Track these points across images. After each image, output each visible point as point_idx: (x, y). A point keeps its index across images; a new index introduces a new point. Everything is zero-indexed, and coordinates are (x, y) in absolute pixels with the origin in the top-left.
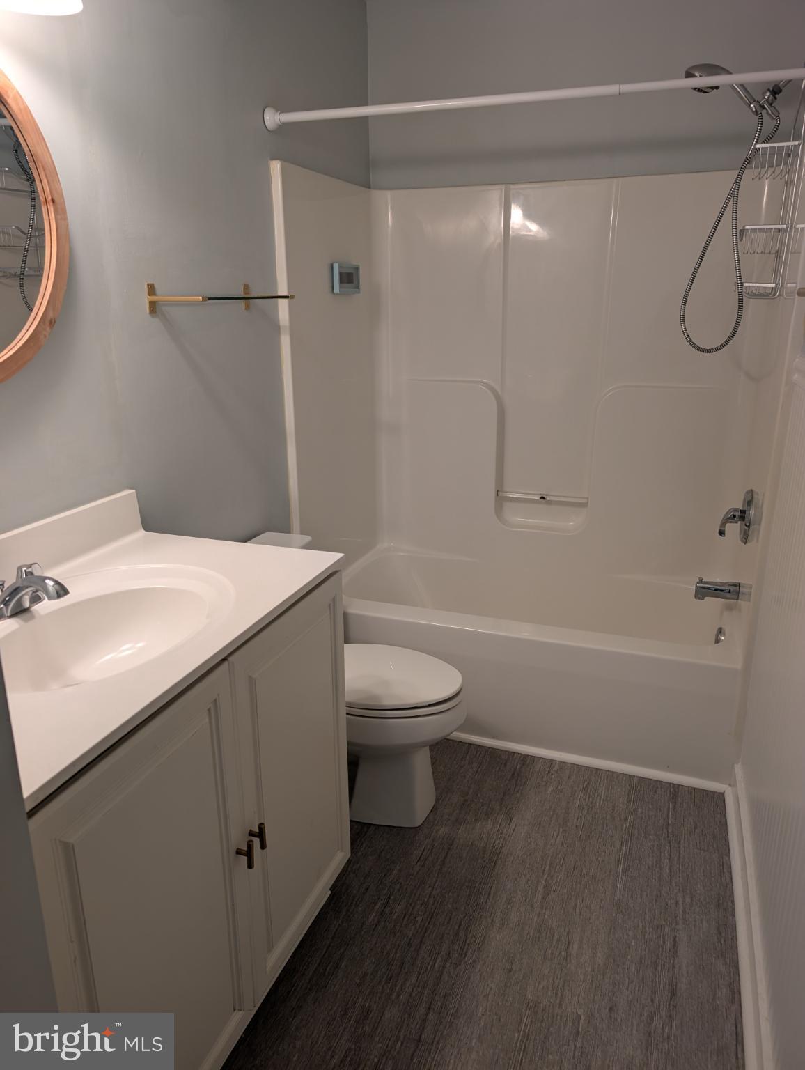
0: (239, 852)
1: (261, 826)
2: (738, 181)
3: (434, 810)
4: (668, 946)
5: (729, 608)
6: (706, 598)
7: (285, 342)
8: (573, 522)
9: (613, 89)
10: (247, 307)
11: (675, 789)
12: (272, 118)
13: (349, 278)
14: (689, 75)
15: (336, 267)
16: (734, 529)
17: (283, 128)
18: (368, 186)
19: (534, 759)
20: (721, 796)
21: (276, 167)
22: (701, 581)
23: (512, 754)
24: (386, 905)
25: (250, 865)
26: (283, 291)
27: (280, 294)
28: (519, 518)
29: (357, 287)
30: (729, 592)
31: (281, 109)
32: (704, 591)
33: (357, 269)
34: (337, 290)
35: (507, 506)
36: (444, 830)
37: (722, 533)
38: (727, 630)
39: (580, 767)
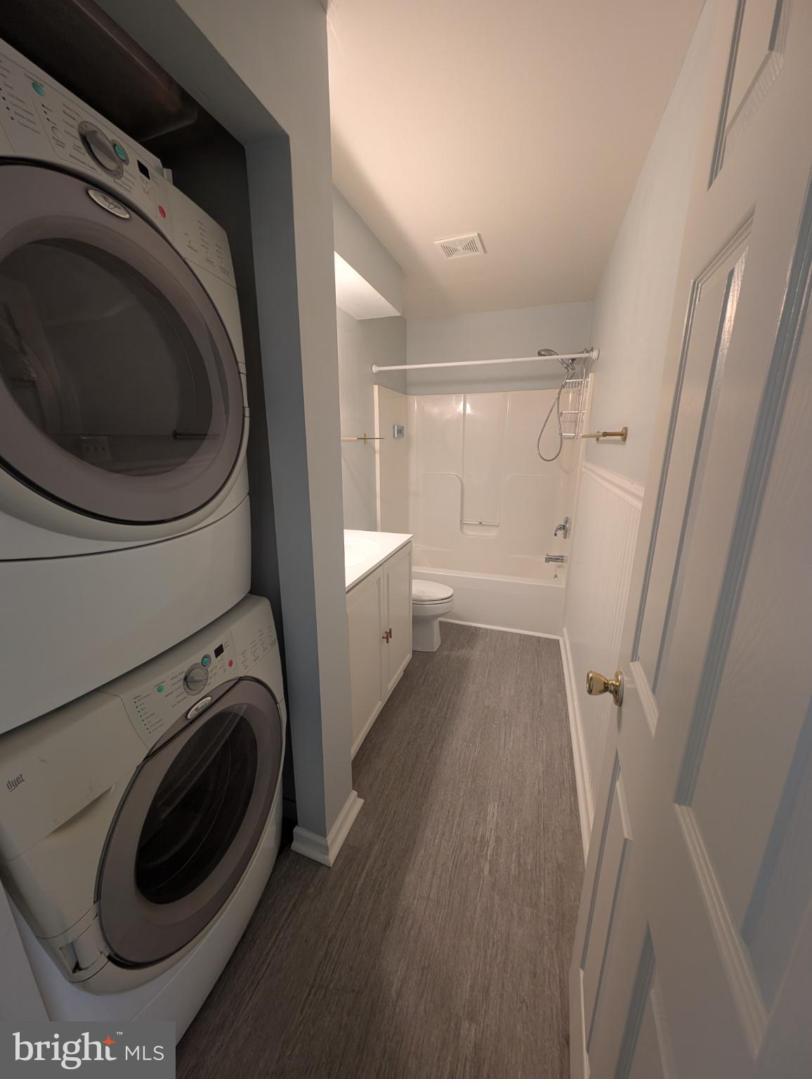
0: (383, 638)
1: (390, 630)
2: (559, 394)
3: (441, 646)
4: (539, 689)
5: (559, 567)
6: (550, 562)
7: (377, 457)
8: (493, 533)
9: (511, 360)
10: (365, 443)
11: (539, 639)
12: (375, 369)
13: (400, 431)
14: (540, 354)
15: (396, 427)
16: (560, 533)
17: (380, 372)
18: (406, 394)
19: (480, 628)
20: (558, 640)
21: (376, 387)
22: (547, 555)
23: (470, 627)
24: (426, 676)
25: (387, 642)
26: (377, 436)
27: (376, 437)
28: (471, 532)
29: (403, 435)
30: (559, 559)
31: (379, 366)
32: (549, 559)
33: (403, 428)
34: (396, 436)
35: (465, 527)
36: (446, 653)
37: (555, 535)
38: (559, 575)
39: (499, 631)
